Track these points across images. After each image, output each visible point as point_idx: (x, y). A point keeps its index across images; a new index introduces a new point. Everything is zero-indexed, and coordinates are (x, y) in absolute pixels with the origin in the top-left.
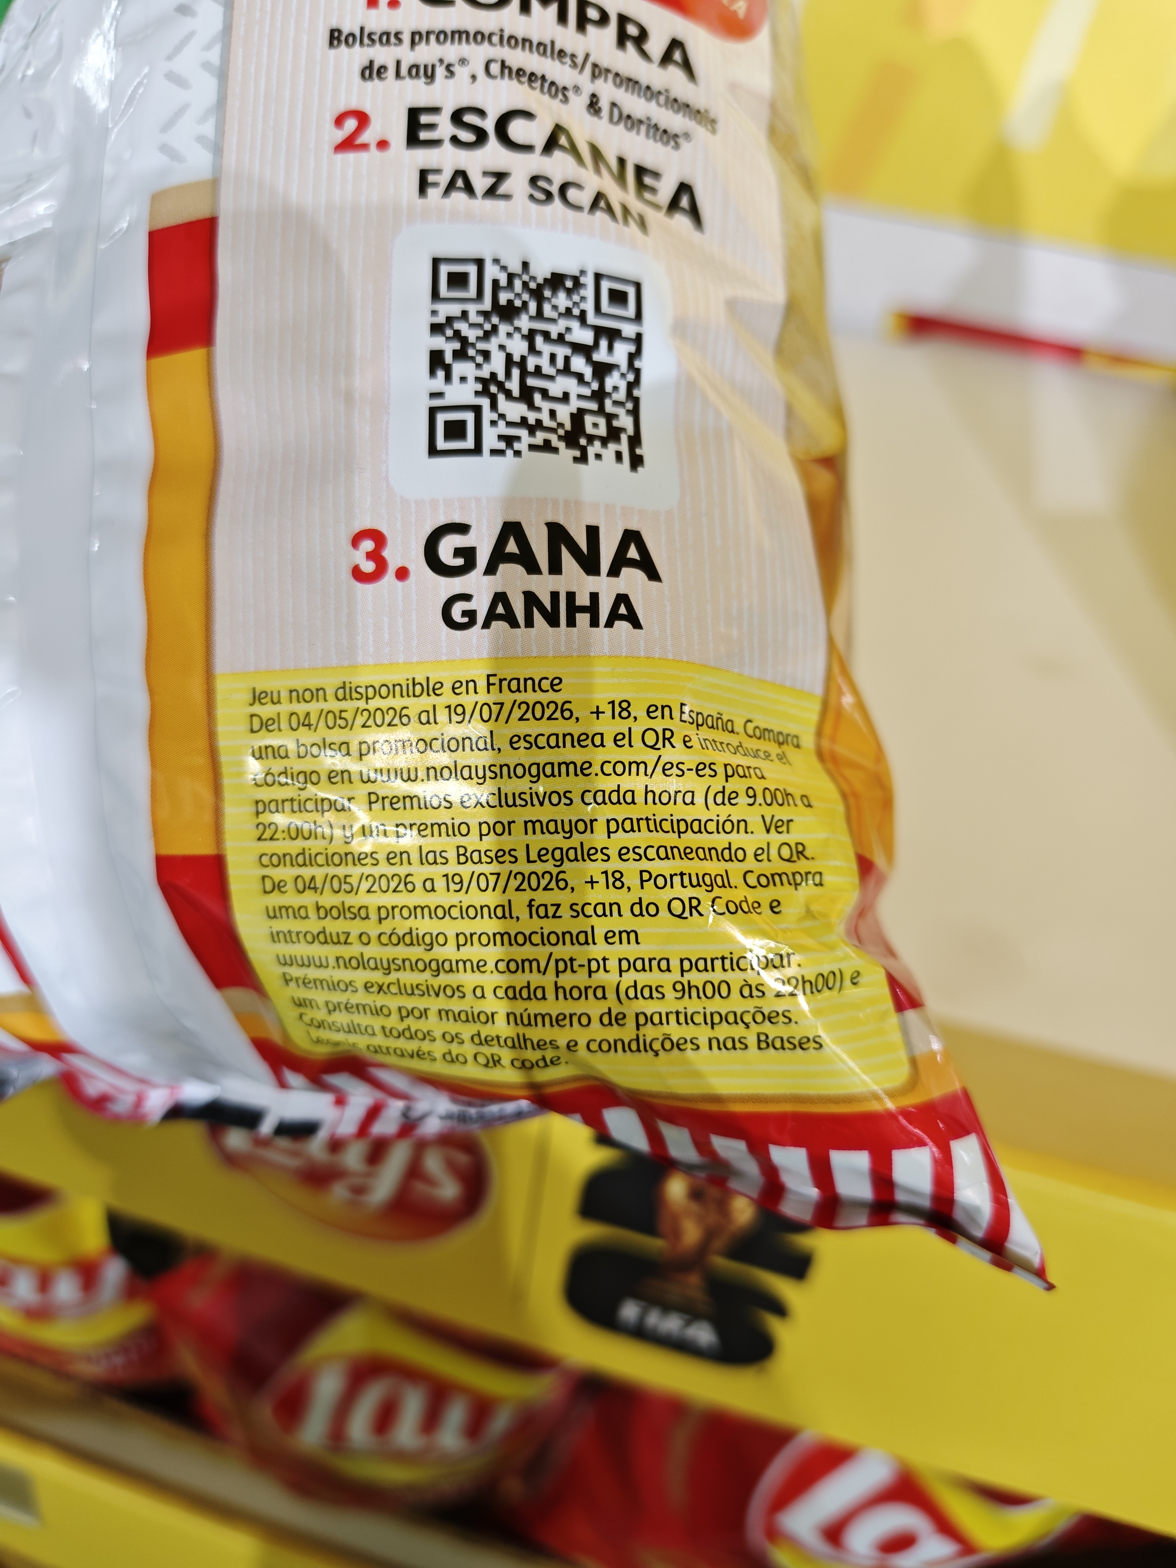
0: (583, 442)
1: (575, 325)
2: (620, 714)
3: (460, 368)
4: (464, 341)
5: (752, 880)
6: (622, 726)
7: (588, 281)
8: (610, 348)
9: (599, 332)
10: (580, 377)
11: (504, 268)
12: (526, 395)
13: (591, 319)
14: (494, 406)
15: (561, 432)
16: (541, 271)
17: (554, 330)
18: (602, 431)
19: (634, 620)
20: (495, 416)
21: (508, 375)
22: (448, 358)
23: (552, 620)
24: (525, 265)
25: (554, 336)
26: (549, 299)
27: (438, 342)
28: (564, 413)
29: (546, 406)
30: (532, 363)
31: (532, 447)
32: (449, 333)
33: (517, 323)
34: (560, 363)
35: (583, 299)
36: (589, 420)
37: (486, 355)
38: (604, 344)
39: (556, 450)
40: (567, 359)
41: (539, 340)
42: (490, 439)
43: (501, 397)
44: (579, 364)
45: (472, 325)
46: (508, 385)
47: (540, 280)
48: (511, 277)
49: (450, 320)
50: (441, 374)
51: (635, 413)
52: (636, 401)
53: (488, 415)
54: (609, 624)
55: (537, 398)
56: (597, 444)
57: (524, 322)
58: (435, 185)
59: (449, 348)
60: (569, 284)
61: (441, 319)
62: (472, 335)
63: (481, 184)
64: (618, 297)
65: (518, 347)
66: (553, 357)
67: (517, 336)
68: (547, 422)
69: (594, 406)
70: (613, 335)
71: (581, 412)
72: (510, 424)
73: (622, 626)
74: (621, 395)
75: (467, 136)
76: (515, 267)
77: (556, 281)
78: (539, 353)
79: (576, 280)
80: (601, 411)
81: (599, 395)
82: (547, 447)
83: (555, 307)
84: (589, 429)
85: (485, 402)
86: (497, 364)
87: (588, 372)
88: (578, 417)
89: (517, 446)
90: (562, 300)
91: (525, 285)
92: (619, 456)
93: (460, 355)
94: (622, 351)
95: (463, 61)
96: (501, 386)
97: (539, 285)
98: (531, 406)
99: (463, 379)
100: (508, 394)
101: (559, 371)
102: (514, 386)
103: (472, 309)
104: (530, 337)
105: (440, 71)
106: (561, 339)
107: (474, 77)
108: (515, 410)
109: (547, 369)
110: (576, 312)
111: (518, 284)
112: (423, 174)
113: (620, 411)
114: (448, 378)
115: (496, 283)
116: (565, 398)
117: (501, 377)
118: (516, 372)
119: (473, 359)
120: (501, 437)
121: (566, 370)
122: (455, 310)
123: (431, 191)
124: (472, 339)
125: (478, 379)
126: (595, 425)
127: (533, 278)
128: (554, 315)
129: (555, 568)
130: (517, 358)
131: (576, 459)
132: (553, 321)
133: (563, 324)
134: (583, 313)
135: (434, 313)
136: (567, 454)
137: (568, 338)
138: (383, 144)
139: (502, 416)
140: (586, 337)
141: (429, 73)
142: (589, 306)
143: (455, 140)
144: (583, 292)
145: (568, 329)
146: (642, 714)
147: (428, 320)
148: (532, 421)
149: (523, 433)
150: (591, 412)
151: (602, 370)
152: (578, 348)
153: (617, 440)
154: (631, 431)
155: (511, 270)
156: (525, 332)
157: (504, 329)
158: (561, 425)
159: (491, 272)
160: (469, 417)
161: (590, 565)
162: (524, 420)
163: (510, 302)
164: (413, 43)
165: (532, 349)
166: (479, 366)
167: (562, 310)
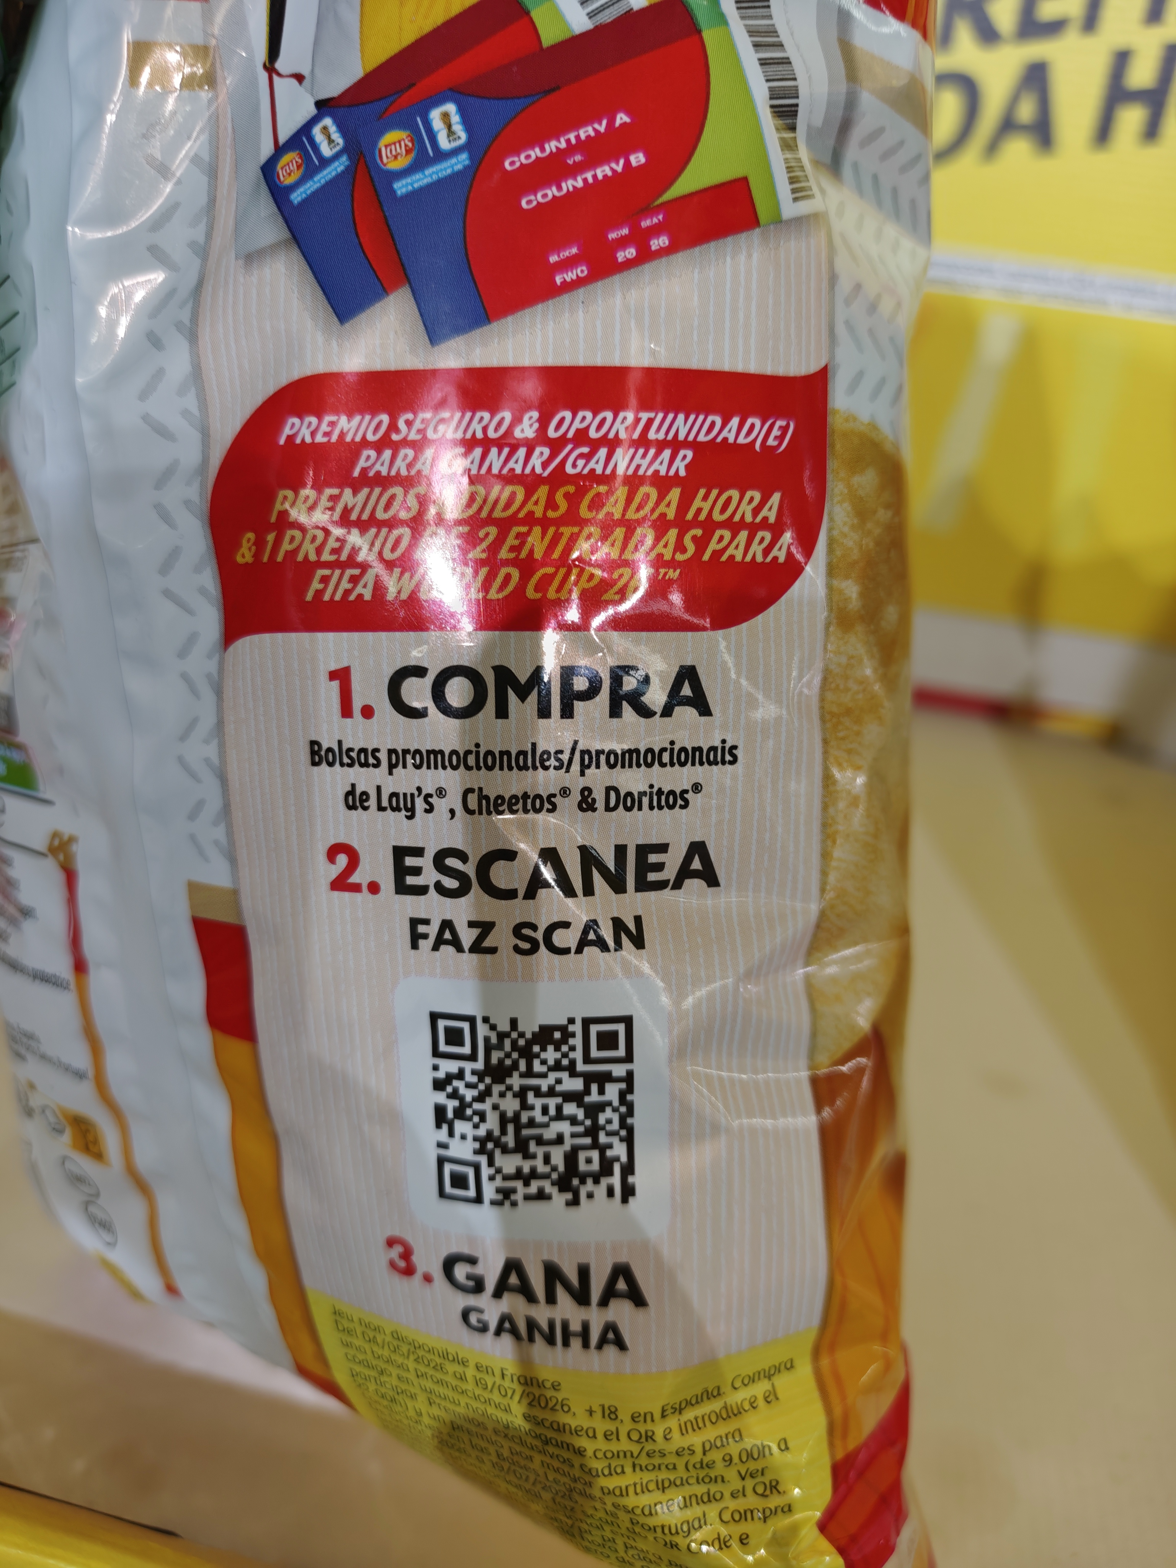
0: (575, 1182)
1: (564, 1075)
2: (609, 1415)
3: (461, 1127)
4: (462, 1099)
5: (727, 1516)
6: (611, 1426)
7: (577, 1028)
8: (601, 1092)
9: (589, 1078)
10: (574, 1121)
11: (493, 1027)
12: (522, 1148)
13: (580, 1067)
14: (491, 1163)
15: (555, 1176)
16: (529, 1027)
17: (544, 1085)
18: (595, 1166)
19: (621, 1345)
20: (492, 1171)
21: (504, 1132)
22: (450, 1114)
23: (550, 1340)
24: (514, 1023)
25: (544, 1089)
26: (537, 1056)
27: (441, 1098)
28: (558, 1157)
29: (540, 1151)
30: (524, 1118)
31: (527, 1198)
32: (449, 1089)
33: (509, 1081)
34: (552, 1111)
35: (573, 1048)
36: (582, 1156)
37: (482, 1116)
38: (594, 1088)
39: (549, 1197)
40: (559, 1108)
41: (530, 1096)
42: (489, 1191)
43: (498, 1153)
44: (570, 1109)
45: (469, 1086)
46: (504, 1139)
47: (529, 1035)
48: (502, 1036)
49: (449, 1078)
50: (445, 1127)
51: (629, 1141)
52: (630, 1130)
53: (486, 1172)
54: (600, 1347)
55: (533, 1147)
56: (590, 1181)
57: (515, 1081)
58: (425, 936)
59: (451, 1105)
60: (557, 1035)
61: (441, 1074)
62: (469, 1095)
63: (467, 936)
64: (608, 1041)
65: (511, 1105)
66: (545, 1110)
67: (509, 1094)
68: (541, 1168)
69: (588, 1141)
70: (604, 1079)
71: (575, 1150)
72: (506, 1178)
73: (611, 1351)
74: (615, 1126)
75: (451, 883)
76: (504, 1026)
77: (545, 1035)
78: (532, 1108)
79: (563, 1029)
80: (595, 1145)
81: (593, 1131)
82: (541, 1196)
83: (544, 1062)
84: (583, 1167)
85: (483, 1160)
86: (492, 1123)
87: (580, 1114)
88: (571, 1158)
89: (513, 1197)
90: (551, 1055)
91: (514, 1043)
92: (610, 1193)
93: (460, 1114)
94: (612, 1092)
95: (441, 792)
96: (498, 1143)
97: (527, 1041)
98: (527, 1156)
99: (463, 1137)
100: (505, 1150)
101: (552, 1119)
102: (510, 1140)
103: (468, 1066)
104: (521, 1094)
105: (420, 804)
106: (552, 1092)
107: (452, 812)
108: (509, 1163)
109: (539, 1118)
110: (565, 1062)
111: (507, 1043)
112: (414, 922)
113: (615, 1140)
114: (451, 1134)
115: (487, 1040)
116: (559, 1140)
117: (497, 1133)
118: (510, 1128)
119: (470, 1119)
120: (498, 1191)
121: (559, 1116)
122: (452, 1066)
123: (422, 943)
124: (468, 1099)
125: (475, 1139)
126: (589, 1161)
127: (522, 1035)
128: (544, 1069)
129: (551, 1299)
130: (510, 1114)
131: (569, 1204)
132: (544, 1076)
133: (552, 1077)
134: (573, 1063)
135: (436, 1068)
136: (559, 1199)
137: (558, 1088)
138: (374, 888)
139: (499, 1171)
140: (577, 1084)
141: (409, 806)
142: (578, 1055)
143: (440, 888)
144: (571, 1041)
145: (559, 1081)
146: (627, 1419)
147: (430, 1076)
148: (526, 1170)
149: (518, 1185)
150: (585, 1148)
151: (593, 1110)
152: (569, 1097)
153: (610, 1173)
154: (624, 1158)
155: (500, 1028)
156: (516, 1088)
157: (497, 1089)
158: (554, 1169)
159: (482, 1030)
160: (471, 1172)
161: (582, 1297)
162: (519, 1171)
163: (501, 1061)
164: (392, 767)
165: (525, 1106)
166: (476, 1126)
167: (551, 1062)
